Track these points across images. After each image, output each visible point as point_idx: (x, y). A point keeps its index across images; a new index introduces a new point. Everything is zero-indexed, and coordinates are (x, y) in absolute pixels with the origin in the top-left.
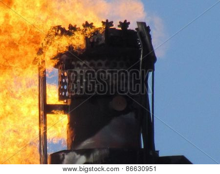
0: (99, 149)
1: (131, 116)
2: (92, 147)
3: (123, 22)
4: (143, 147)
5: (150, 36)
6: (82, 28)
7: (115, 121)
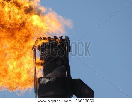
0: (53, 77)
1: (63, 66)
2: (51, 76)
3: (61, 36)
4: (67, 76)
5: (69, 41)
6: (47, 38)
7: (58, 68)
